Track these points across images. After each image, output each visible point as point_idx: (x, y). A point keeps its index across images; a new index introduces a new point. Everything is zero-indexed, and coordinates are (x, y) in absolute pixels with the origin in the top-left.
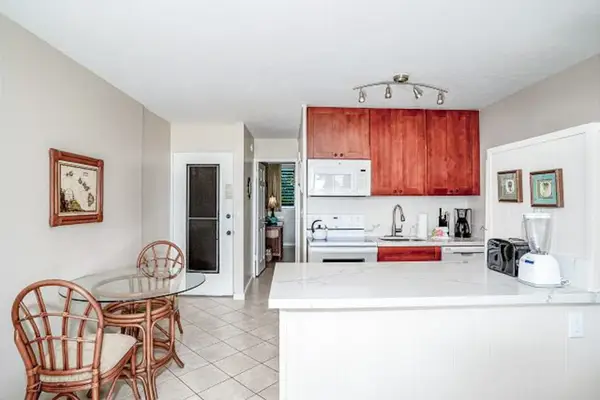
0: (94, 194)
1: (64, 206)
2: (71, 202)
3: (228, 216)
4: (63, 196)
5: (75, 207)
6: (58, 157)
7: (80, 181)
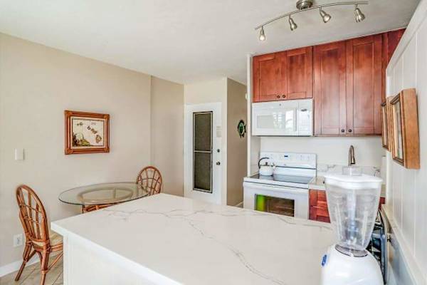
0: (102, 136)
1: (75, 143)
2: (81, 141)
3: (218, 151)
4: (74, 138)
5: (85, 143)
6: (70, 115)
7: (89, 128)
